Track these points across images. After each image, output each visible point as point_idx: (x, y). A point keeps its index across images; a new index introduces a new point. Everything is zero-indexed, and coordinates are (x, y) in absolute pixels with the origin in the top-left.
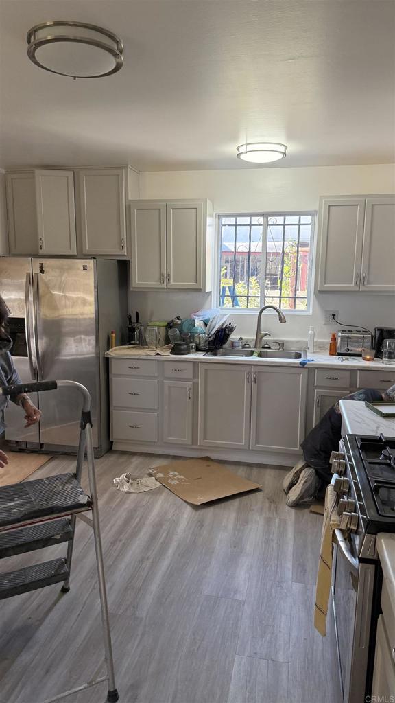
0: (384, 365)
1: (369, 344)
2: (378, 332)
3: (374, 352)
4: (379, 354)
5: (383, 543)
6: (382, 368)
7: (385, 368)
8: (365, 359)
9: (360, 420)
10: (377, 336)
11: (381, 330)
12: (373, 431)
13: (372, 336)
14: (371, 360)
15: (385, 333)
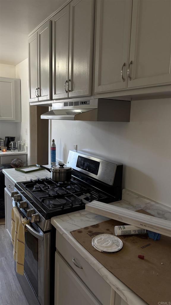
0: (12, 153)
1: (3, 144)
2: (7, 139)
3: (7, 147)
4: (9, 149)
5: (55, 221)
6: (12, 154)
7: (13, 154)
8: (3, 151)
9: (17, 176)
10: (7, 140)
11: (8, 138)
12: (25, 179)
13: (4, 141)
14: (6, 151)
15: (10, 139)
